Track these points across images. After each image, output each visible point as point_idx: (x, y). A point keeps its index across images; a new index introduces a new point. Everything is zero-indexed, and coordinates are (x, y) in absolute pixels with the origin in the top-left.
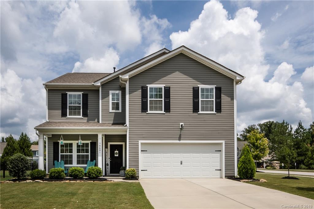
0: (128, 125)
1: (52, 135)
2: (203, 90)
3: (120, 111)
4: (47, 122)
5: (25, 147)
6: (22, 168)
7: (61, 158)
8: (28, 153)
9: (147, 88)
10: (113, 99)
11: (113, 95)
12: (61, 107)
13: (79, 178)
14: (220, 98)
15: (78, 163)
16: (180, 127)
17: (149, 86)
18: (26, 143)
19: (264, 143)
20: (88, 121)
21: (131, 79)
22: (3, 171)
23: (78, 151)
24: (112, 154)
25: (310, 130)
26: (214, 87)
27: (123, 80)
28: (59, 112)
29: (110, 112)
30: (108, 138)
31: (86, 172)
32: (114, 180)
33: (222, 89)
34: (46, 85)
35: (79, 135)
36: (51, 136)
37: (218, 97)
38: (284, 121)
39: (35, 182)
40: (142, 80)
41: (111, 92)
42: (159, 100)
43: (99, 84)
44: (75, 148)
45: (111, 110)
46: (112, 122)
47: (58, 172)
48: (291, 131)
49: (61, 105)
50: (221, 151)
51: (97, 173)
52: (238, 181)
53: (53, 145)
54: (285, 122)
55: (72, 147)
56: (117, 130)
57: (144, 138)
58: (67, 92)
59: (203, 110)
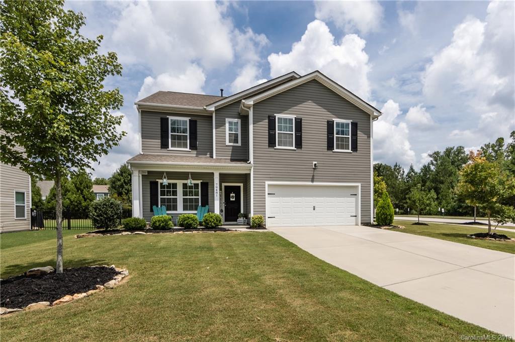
0: (252, 163)
1: (149, 172)
2: (338, 124)
3: (239, 144)
4: (141, 154)
5: (84, 188)
6: (113, 216)
7: (161, 203)
8: (89, 196)
9: (275, 118)
10: (230, 129)
11: (230, 123)
12: (160, 136)
13: (192, 228)
14: (356, 135)
15: (185, 208)
16: (314, 167)
17: (278, 116)
18: (86, 182)
19: (382, 186)
20: (197, 155)
21: (256, 105)
22: (67, 220)
23: (185, 194)
24: (227, 197)
25: (420, 174)
26: (349, 121)
27: (245, 105)
28: (158, 142)
29: (227, 144)
30: (224, 177)
31: (202, 221)
32: (240, 229)
33: (358, 125)
34: (139, 105)
35: (189, 172)
36: (147, 174)
37: (354, 134)
38: (396, 164)
39: (136, 234)
40: (269, 108)
41: (227, 120)
42: (289, 134)
43: (213, 109)
44: (180, 190)
45: (228, 143)
46: (230, 158)
47: (165, 220)
48: (403, 175)
49: (160, 133)
50: (356, 195)
51: (217, 221)
52: (378, 228)
53: (149, 185)
54: (398, 164)
55: (176, 189)
56: (238, 168)
57: (272, 179)
58: (168, 117)
59: (337, 148)
